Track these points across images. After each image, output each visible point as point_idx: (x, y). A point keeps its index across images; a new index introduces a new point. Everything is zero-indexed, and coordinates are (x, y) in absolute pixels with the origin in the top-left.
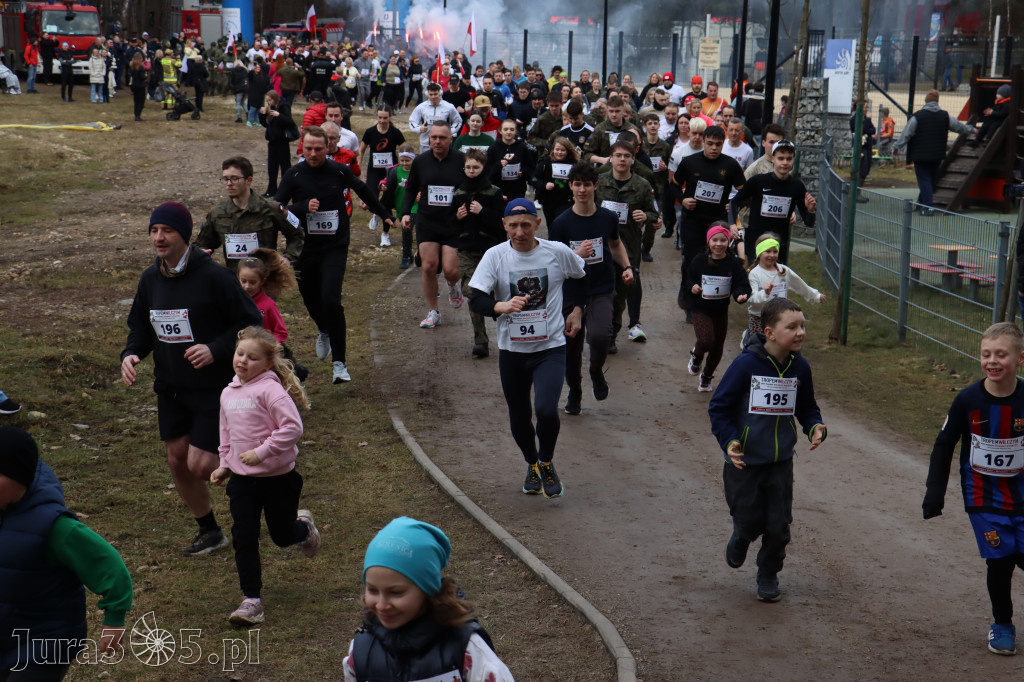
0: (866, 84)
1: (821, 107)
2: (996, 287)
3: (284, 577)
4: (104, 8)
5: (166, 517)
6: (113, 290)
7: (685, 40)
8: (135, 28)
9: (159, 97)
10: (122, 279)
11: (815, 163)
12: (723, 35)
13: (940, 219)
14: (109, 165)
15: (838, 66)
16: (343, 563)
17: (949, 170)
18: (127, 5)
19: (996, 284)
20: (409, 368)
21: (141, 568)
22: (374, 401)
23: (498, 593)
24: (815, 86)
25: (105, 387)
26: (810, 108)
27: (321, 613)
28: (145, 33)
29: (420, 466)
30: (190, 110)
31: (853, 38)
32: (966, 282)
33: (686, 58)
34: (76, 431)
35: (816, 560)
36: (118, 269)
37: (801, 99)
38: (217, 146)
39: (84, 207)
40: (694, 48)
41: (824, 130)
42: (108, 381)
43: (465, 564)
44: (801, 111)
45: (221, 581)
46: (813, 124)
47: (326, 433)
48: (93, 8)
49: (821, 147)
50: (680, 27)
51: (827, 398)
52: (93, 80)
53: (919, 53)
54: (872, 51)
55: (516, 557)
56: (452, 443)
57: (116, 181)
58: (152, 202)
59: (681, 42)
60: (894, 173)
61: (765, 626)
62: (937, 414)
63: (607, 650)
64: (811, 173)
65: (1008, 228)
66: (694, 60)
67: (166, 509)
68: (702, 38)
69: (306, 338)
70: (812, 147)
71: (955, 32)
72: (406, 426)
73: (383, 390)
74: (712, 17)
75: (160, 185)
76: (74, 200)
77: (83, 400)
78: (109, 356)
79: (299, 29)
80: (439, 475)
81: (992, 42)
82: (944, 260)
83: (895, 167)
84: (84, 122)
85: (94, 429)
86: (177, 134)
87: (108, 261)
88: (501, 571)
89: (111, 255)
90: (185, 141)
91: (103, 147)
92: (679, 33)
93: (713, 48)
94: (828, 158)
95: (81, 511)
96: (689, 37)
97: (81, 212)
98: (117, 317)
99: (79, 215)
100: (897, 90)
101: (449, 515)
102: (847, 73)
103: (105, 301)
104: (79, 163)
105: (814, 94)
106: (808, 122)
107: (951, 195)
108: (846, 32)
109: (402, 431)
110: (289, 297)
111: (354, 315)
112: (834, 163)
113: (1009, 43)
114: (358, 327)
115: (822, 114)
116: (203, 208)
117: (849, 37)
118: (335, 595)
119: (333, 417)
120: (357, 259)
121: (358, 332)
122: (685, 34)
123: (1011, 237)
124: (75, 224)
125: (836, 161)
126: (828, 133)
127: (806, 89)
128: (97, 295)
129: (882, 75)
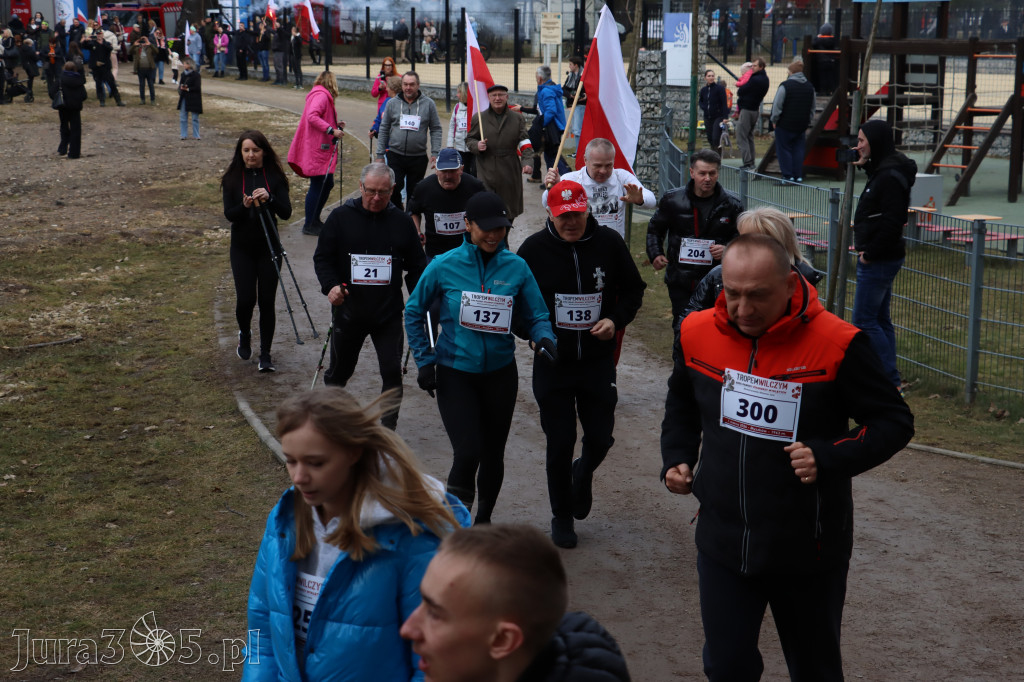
0: (699, 57)
1: (660, 79)
2: (828, 253)
3: (127, 564)
5: (2, 510)
7: (528, 15)
11: (655, 135)
12: (564, 10)
13: (774, 188)
15: (677, 39)
16: (188, 548)
19: (829, 250)
22: (219, 383)
24: (653, 60)
26: (648, 81)
27: (165, 599)
29: (266, 448)
30: (23, 93)
31: (689, 11)
33: (530, 33)
37: (640, 72)
38: (52, 129)
40: (537, 23)
41: (664, 103)
44: (640, 84)
45: (60, 571)
46: (652, 96)
47: (169, 417)
49: (660, 119)
50: (523, 3)
53: (755, 26)
54: (710, 25)
59: (524, 18)
61: (610, 591)
64: (652, 145)
65: (838, 195)
66: (537, 35)
67: (2, 502)
68: (544, 13)
69: (149, 322)
70: (653, 119)
71: (789, 5)
72: (252, 406)
73: (228, 372)
79: (135, 9)
81: (824, 14)
86: (9, 117)
90: (18, 124)
92: (521, 8)
93: (554, 23)
94: (668, 130)
96: (532, 13)
102: (685, 46)
105: (652, 67)
106: (647, 95)
108: (684, 6)
109: (248, 412)
110: (131, 280)
111: (197, 297)
112: (674, 135)
113: (837, 16)
114: (202, 310)
115: (661, 86)
116: (38, 192)
117: (687, 11)
118: (179, 580)
119: (177, 401)
120: (199, 242)
121: (203, 315)
122: (528, 9)
123: (841, 203)
125: (676, 133)
126: (668, 105)
127: (644, 62)
129: (721, 49)
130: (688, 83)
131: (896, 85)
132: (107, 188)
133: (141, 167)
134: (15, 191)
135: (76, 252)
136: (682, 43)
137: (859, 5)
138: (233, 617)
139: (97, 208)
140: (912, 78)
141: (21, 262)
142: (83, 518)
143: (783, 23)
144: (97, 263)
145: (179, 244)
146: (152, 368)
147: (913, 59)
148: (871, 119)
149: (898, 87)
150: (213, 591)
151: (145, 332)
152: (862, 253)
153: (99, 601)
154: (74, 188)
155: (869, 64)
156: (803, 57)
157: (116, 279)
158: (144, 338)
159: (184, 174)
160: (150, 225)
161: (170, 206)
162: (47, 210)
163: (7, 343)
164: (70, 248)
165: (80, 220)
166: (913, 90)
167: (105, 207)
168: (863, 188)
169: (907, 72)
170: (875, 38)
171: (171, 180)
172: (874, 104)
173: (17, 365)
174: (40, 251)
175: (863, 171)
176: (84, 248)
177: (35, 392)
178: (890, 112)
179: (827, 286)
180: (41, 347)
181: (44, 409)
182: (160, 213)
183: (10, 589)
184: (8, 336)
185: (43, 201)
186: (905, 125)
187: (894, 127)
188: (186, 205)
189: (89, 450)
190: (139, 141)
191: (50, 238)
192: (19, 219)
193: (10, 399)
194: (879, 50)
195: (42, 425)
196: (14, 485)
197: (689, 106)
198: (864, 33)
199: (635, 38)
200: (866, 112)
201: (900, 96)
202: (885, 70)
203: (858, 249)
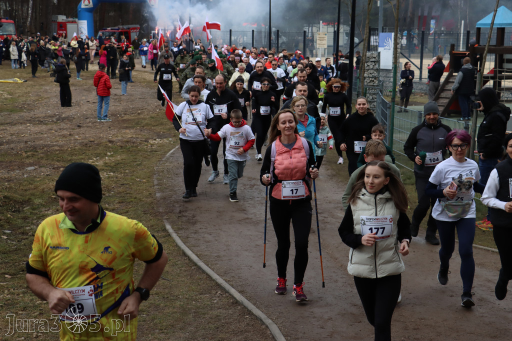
0: (398, 55)
1: (377, 66)
4: (18, 21)
6: (23, 162)
7: (310, 34)
8: (34, 31)
9: (47, 65)
10: (28, 157)
11: (374, 94)
12: (329, 31)
14: (21, 100)
15: (385, 46)
17: (441, 96)
18: (29, 19)
20: (174, 199)
21: (38, 302)
22: (156, 216)
23: (219, 310)
24: (373, 56)
25: (19, 212)
26: (371, 67)
28: (38, 33)
29: (179, 248)
31: (392, 32)
34: (4, 234)
36: (26, 152)
37: (367, 62)
38: (76, 90)
39: (8, 121)
40: (315, 38)
41: (379, 78)
42: (21, 208)
43: (202, 296)
44: (367, 68)
46: (373, 74)
48: (12, 21)
49: (377, 86)
50: (308, 28)
52: (12, 57)
53: (425, 39)
54: (402, 39)
55: (228, 292)
56: (195, 236)
57: (25, 108)
58: (43, 118)
60: (414, 98)
61: (352, 324)
63: (273, 337)
64: (373, 99)
65: (468, 125)
66: (314, 43)
68: (318, 33)
69: (122, 185)
70: (373, 86)
71: (443, 29)
72: (173, 228)
73: (161, 210)
74: (323, 23)
75: (47, 110)
76: (3, 118)
77: (8, 218)
78: (21, 196)
79: (117, 31)
80: (189, 252)
81: (460, 34)
83: (414, 95)
84: (8, 78)
85: (14, 233)
87: (20, 148)
88: (220, 299)
89: (22, 145)
91: (18, 91)
92: (307, 30)
93: (323, 38)
94: (381, 91)
95: (7, 274)
96: (312, 32)
98: (25, 176)
99: (6, 125)
100: (415, 57)
101: (194, 272)
102: (390, 49)
103: (19, 168)
104: (6, 99)
105: (373, 60)
106: (370, 74)
107: (442, 109)
108: (389, 29)
109: (171, 230)
110: (113, 164)
111: (145, 172)
113: (468, 34)
114: (148, 179)
115: (377, 69)
116: (69, 120)
117: (390, 31)
120: (147, 145)
121: (148, 182)
122: (310, 31)
123: (470, 129)
124: (4, 130)
125: (385, 93)
126: (381, 79)
127: (369, 58)
128: (15, 165)
129: (407, 50)
131: (498, 69)
133: (119, 108)
134: (58, 120)
135: (87, 150)
136: (388, 48)
137: (479, 29)
138: (163, 332)
139: (97, 128)
140: (507, 66)
141: (60, 155)
143: (439, 38)
144: (97, 155)
145: (137, 147)
146: (124, 208)
147: (507, 56)
150: (153, 320)
151: (121, 189)
152: (481, 154)
154: (86, 119)
155: (485, 59)
156: (450, 55)
157: (107, 163)
158: (120, 193)
159: (139, 112)
160: (123, 137)
161: (132, 127)
162: (73, 129)
163: (53, 195)
164: (84, 148)
165: (89, 134)
166: (507, 72)
167: (101, 128)
168: (482, 121)
169: (504, 63)
170: (489, 46)
171: (133, 115)
172: (486, 79)
174: (70, 149)
175: (482, 113)
176: (91, 148)
178: (494, 83)
182: (128, 131)
185: (71, 125)
186: (503, 89)
187: (497, 91)
188: (140, 127)
190: (118, 95)
191: (74, 143)
192: (59, 134)
194: (490, 51)
197: (392, 80)
198: (481, 43)
199: (364, 45)
200: (482, 83)
201: (500, 75)
202: (492, 61)
203: (479, 152)
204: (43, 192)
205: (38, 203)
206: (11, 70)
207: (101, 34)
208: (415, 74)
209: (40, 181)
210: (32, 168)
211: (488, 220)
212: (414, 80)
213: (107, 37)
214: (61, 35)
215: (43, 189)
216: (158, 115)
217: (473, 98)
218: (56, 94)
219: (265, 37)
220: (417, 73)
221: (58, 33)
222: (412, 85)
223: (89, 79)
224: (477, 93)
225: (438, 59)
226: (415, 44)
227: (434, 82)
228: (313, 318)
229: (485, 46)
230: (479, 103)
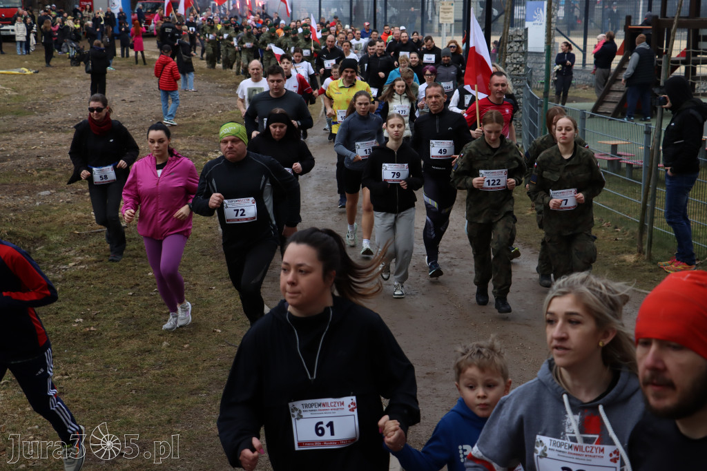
0: (552, 32)
1: (523, 48)
2: (643, 169)
3: (157, 381)
5: (74, 342)
6: (34, 185)
7: (430, 3)
9: (65, 50)
10: (41, 177)
11: (520, 87)
13: (605, 123)
14: (31, 98)
15: (535, 19)
16: (199, 371)
17: (611, 89)
19: (643, 167)
21: (57, 378)
22: (219, 258)
24: (518, 34)
26: (515, 49)
27: (183, 405)
32: (624, 166)
33: (431, 16)
35: (524, 359)
36: (38, 170)
37: (509, 42)
39: (14, 128)
40: (437, 9)
41: (526, 64)
42: (32, 248)
44: (509, 51)
45: (112, 385)
46: (518, 60)
49: (524, 75)
51: (531, 247)
52: (18, 39)
53: (590, 9)
54: (558, 9)
57: (36, 110)
58: (62, 123)
59: (428, 5)
60: (574, 92)
62: (605, 257)
65: (650, 128)
66: (436, 17)
67: (74, 337)
68: (442, 2)
70: (518, 75)
75: (67, 111)
76: (6, 123)
78: (33, 231)
81: (640, 1)
82: (609, 151)
83: (575, 88)
84: (13, 68)
86: (78, 75)
89: (33, 161)
90: (84, 80)
91: (26, 86)
93: (449, 9)
94: (529, 83)
96: (433, 2)
97: (11, 131)
98: (38, 204)
99: (10, 133)
100: (577, 35)
102: (541, 24)
103: (29, 193)
104: (10, 97)
105: (518, 39)
106: (514, 58)
107: (614, 106)
112: (533, 86)
113: (649, 2)
115: (524, 52)
118: (193, 393)
119: (191, 270)
123: (653, 134)
124: (7, 140)
125: (534, 85)
126: (529, 65)
127: (512, 36)
128: (23, 189)
129: (565, 26)
130: (542, 50)
131: (691, 50)
132: (143, 124)
140: (703, 45)
142: (128, 349)
143: (610, 8)
147: (705, 32)
148: (673, 74)
149: (693, 52)
150: (216, 400)
152: (669, 168)
153: (140, 406)
155: (674, 36)
156: (625, 30)
159: (194, 114)
161: (185, 136)
163: (77, 229)
166: (704, 54)
168: (669, 123)
169: (700, 41)
170: (679, 17)
171: (186, 118)
172: (675, 65)
173: (84, 244)
175: (669, 111)
177: (96, 262)
178: (687, 69)
179: (642, 192)
180: (99, 232)
181: (101, 274)
182: (179, 141)
183: (80, 397)
184: (78, 224)
186: (698, 78)
187: (690, 80)
188: (196, 135)
189: (132, 302)
193: (79, 267)
194: (681, 26)
195: (100, 285)
196: (82, 326)
197: (544, 67)
198: (668, 14)
199: (506, 18)
200: (670, 69)
201: (694, 58)
202: (684, 39)
203: (665, 166)
204: (63, 225)
205: (55, 241)
206: (16, 56)
207: (141, 5)
208: (576, 59)
209: (58, 210)
210: (47, 192)
211: (678, 260)
212: (575, 67)
213: (149, 11)
214: (84, 8)
215: (63, 222)
216: (220, 119)
217: (656, 91)
218: (78, 90)
219: (368, 9)
220: (579, 57)
221: (80, 5)
222: (572, 74)
223: (125, 69)
224: (662, 83)
225: (607, 37)
226: (576, 17)
227: (603, 70)
228: (437, 397)
229: (674, 17)
230: (665, 98)
